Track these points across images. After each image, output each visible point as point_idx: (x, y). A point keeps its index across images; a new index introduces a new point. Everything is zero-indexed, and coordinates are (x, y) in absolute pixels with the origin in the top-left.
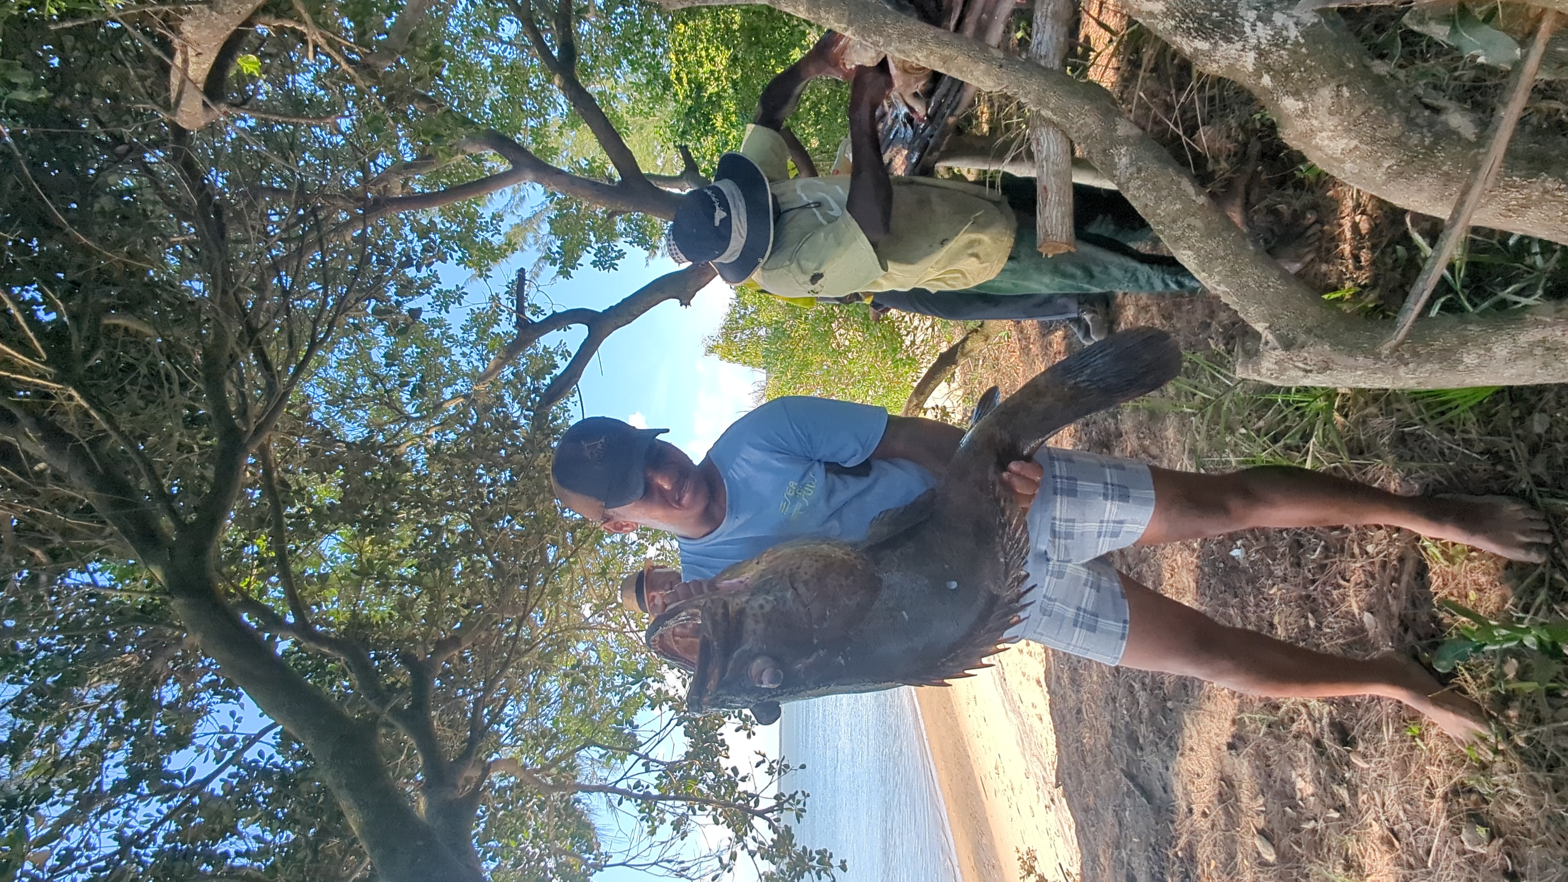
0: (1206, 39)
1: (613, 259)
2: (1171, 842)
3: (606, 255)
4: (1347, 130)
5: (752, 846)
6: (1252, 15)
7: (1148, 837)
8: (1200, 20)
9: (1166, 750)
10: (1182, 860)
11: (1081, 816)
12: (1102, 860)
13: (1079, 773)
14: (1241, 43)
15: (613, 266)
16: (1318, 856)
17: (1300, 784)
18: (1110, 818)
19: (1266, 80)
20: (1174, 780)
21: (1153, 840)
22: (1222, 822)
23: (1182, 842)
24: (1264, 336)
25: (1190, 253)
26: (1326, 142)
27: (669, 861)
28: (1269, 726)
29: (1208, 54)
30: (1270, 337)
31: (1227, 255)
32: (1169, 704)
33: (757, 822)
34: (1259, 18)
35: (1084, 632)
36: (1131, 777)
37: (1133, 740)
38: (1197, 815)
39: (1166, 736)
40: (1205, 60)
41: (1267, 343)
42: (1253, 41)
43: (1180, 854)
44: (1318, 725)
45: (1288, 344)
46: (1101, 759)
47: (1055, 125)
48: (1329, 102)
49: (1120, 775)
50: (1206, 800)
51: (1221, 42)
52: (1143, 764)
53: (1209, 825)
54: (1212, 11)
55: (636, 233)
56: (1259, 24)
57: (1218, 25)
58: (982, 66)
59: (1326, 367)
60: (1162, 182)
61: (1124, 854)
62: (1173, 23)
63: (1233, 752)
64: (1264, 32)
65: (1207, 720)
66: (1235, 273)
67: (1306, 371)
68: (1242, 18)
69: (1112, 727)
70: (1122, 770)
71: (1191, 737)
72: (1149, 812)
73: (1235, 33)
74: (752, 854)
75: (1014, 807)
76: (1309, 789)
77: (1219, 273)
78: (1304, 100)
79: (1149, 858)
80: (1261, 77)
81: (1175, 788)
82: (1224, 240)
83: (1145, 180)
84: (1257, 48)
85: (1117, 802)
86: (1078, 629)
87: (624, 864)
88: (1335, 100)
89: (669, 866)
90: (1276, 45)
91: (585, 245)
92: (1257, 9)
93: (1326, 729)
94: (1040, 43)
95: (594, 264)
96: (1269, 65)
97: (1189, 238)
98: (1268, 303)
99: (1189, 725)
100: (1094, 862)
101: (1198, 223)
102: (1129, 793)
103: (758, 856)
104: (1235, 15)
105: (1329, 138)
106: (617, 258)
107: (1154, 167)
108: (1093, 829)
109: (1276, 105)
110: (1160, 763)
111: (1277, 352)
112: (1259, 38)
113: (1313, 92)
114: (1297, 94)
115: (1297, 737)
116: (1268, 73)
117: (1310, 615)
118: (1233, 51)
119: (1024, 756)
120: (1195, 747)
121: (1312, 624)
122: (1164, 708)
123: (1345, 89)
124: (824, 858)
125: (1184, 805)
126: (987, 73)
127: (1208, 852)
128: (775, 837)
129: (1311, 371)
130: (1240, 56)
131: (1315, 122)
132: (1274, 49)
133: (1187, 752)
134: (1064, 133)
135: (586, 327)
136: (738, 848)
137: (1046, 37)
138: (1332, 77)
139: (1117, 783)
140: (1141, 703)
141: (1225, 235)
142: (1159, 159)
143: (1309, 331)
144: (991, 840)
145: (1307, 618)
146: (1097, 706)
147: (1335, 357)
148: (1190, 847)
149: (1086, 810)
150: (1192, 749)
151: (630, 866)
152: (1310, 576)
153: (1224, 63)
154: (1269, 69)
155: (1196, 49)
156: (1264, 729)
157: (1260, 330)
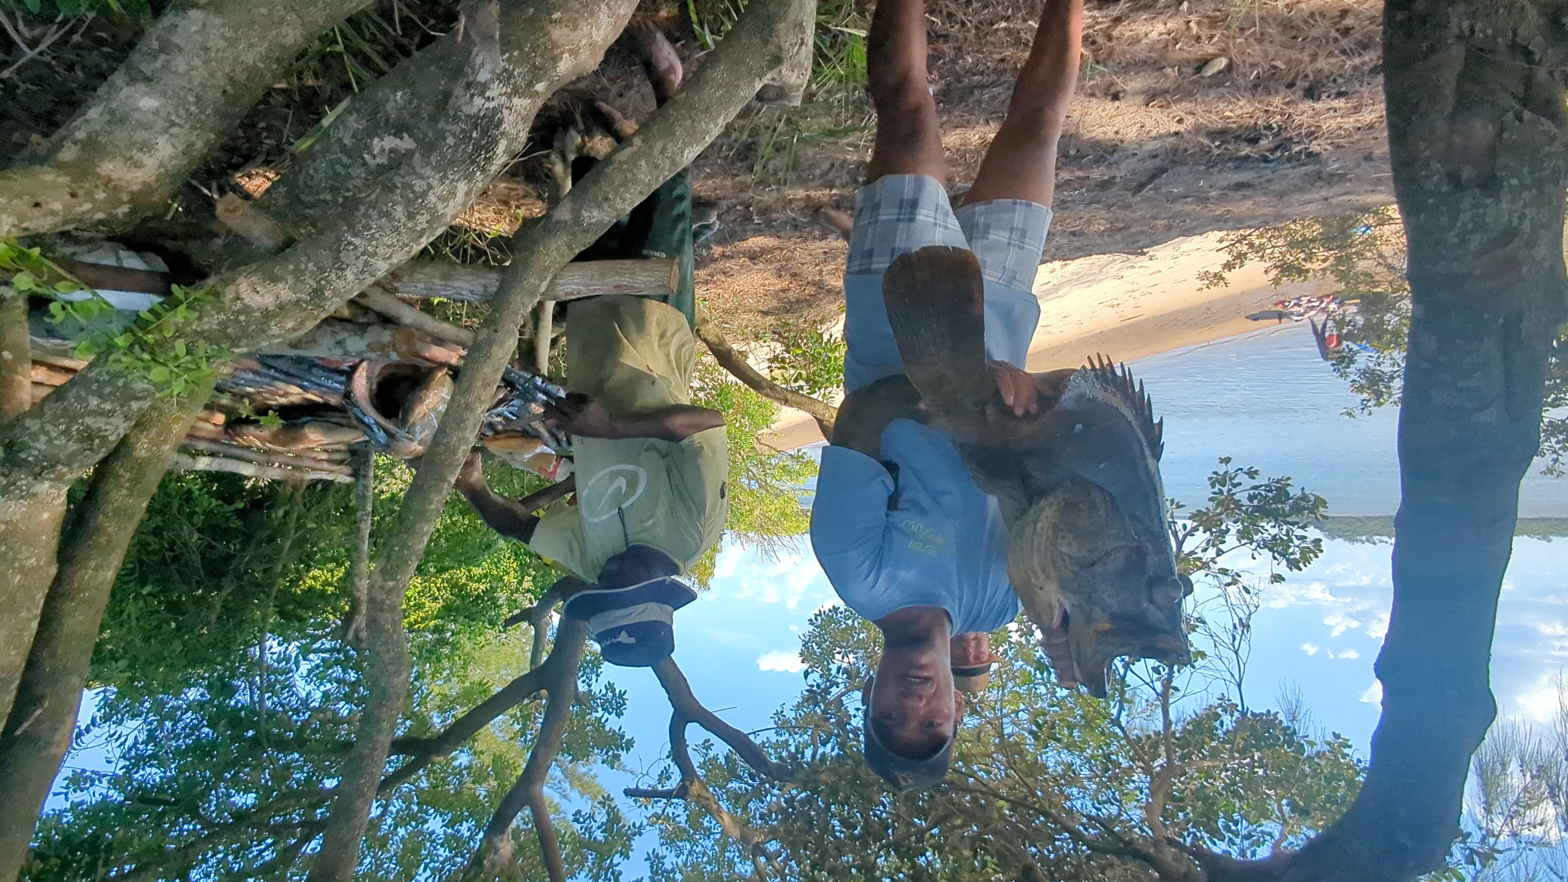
0: (497, 143)
1: (614, 695)
2: (1206, 152)
3: (610, 703)
4: (592, 14)
5: (1212, 552)
6: (478, 101)
7: (1198, 172)
8: (478, 148)
9: (1116, 156)
10: (1223, 142)
11: (1174, 232)
12: (1218, 213)
13: (1134, 234)
14: (504, 111)
15: (621, 695)
16: (1224, 20)
17: (1154, 35)
18: (1178, 207)
19: (540, 87)
20: (1145, 148)
21: (1203, 168)
22: (1188, 105)
23: (1206, 141)
24: (766, 82)
25: (686, 152)
26: (601, 31)
27: (1234, 639)
28: (1098, 62)
29: (511, 141)
30: (769, 76)
31: (691, 117)
32: (1072, 152)
33: (1187, 548)
34: (482, 94)
35: (1027, 240)
36: (1141, 186)
37: (1105, 185)
38: (1181, 128)
39: (1102, 156)
40: (515, 144)
41: (773, 79)
42: (503, 99)
43: (1217, 143)
44: (1100, 20)
45: (777, 60)
46: (1120, 214)
47: (555, 277)
48: (566, 31)
49: (1138, 198)
50: (1166, 119)
51: (501, 129)
52: (1129, 176)
53: (1190, 118)
54: (471, 138)
55: (588, 670)
56: (487, 94)
57: (485, 133)
58: (495, 349)
59: (800, 26)
60: (618, 178)
61: (1214, 193)
62: (478, 173)
63: (1121, 95)
64: (495, 90)
65: (1089, 119)
66: (707, 110)
67: (802, 44)
68: (480, 110)
69: (1089, 204)
70: (1133, 195)
71: (1105, 133)
72: (1175, 170)
73: (494, 115)
74: (1220, 553)
75: (1150, 290)
76: (1160, 27)
77: (707, 124)
78: (563, 53)
79: (1220, 172)
80: (537, 92)
81: (1153, 147)
82: (677, 120)
83: (616, 194)
84: (509, 96)
85: (1163, 199)
86: (1026, 246)
87: (1239, 686)
88: (563, 24)
89: (1238, 637)
90: (509, 79)
91: (599, 724)
92: (472, 96)
93: (1104, 13)
94: (472, 292)
95: (619, 715)
96: (527, 85)
97: (673, 153)
98: (737, 79)
99: (1094, 134)
100: (1219, 221)
101: (659, 145)
102: (1156, 189)
103: (1221, 546)
104: (476, 116)
105: (598, 29)
106: (613, 691)
107: (604, 186)
108: (1188, 221)
109: (563, 77)
110: (1127, 161)
111: (783, 71)
112: (501, 95)
113: (555, 46)
114: (555, 60)
115: (1110, 38)
116: (534, 86)
117: (995, 27)
118: (511, 118)
119: (1101, 280)
120: (1115, 129)
121: (1003, 24)
122: (1075, 157)
123: (553, 16)
124: (1218, 480)
125: (1171, 139)
126: (502, 343)
127: (1216, 118)
128: (1201, 529)
129: (802, 39)
130: (516, 111)
131: (583, 42)
132: (512, 81)
133: (1120, 136)
134: (563, 268)
135: (689, 725)
136: (1215, 567)
137: (466, 286)
138: (542, 28)
139: (1146, 200)
140: (1069, 178)
141: (672, 119)
142: (596, 181)
143: (766, 42)
144: (1183, 311)
145: (997, 30)
146: (1069, 217)
147: (791, 17)
148: (1213, 134)
149: (1169, 228)
150: (1117, 133)
151: (1241, 680)
152: (957, 27)
153: (520, 127)
154: (530, 85)
155: (504, 152)
156: (1100, 68)
157: (761, 85)
